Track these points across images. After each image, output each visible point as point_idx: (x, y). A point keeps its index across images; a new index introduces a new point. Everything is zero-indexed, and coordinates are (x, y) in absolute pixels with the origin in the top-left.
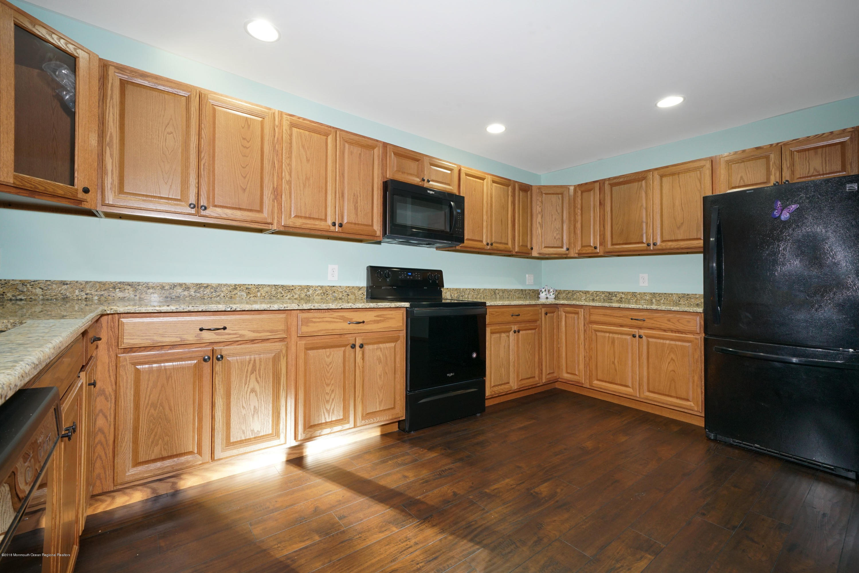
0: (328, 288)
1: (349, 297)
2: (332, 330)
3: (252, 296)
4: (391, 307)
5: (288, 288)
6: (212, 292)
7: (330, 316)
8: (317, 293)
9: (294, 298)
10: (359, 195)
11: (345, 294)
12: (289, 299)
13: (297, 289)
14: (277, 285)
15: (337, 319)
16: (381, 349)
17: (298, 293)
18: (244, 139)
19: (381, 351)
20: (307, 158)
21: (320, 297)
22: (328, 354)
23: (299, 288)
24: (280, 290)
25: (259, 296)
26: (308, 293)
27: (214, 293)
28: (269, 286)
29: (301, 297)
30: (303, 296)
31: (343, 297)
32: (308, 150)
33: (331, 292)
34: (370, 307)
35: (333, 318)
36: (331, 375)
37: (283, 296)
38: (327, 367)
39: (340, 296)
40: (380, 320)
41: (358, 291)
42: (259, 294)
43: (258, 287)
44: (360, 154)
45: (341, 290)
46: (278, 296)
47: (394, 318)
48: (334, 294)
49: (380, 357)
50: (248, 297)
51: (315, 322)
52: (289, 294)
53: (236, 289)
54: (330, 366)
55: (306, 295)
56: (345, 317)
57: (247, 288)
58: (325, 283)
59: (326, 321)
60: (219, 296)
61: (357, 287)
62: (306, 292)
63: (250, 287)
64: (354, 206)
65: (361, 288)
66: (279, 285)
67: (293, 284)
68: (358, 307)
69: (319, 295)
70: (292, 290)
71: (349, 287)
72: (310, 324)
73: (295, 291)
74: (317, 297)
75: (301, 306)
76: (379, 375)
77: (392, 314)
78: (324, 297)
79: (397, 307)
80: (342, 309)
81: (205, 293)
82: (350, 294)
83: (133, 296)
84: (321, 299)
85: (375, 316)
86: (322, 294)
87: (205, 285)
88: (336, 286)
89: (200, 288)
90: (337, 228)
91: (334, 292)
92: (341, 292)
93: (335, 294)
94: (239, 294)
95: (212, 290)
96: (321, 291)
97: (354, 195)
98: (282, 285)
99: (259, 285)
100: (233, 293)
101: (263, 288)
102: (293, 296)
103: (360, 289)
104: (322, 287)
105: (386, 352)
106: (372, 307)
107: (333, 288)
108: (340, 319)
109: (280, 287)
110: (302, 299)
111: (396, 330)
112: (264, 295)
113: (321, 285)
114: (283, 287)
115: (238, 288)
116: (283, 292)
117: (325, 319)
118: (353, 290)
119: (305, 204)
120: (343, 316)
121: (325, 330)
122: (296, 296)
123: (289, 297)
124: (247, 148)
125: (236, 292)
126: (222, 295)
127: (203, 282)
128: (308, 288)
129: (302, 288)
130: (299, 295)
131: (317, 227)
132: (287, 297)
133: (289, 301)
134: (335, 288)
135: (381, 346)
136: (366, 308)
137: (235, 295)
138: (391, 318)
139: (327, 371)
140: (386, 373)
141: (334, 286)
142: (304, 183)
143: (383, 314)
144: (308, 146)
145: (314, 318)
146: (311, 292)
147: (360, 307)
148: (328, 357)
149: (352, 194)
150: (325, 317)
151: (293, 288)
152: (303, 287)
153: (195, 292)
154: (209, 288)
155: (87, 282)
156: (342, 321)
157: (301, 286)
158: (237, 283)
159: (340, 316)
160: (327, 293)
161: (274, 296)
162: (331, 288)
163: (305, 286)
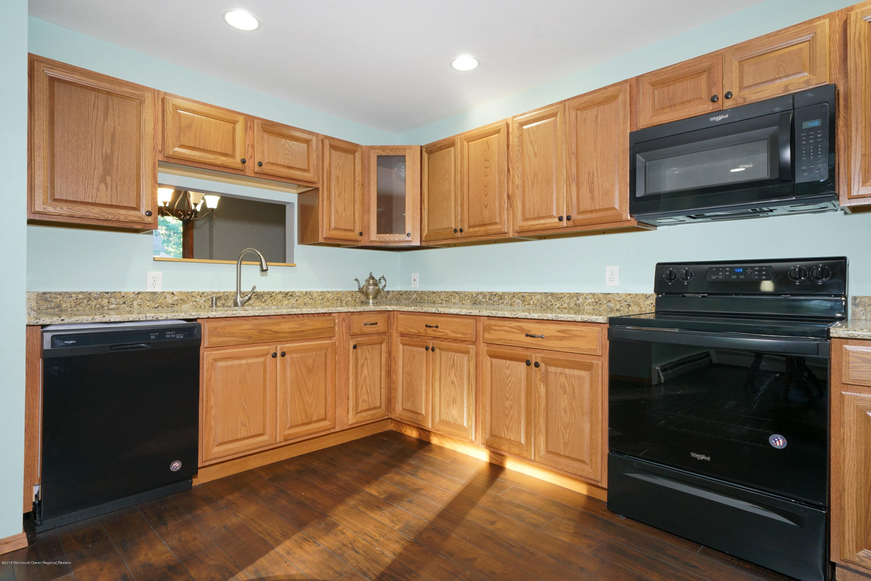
0: (601, 296)
1: (630, 308)
2: (510, 340)
3: (526, 303)
4: (576, 320)
5: (557, 296)
6: (499, 300)
7: (509, 325)
8: (588, 301)
9: (564, 307)
10: (595, 171)
11: (624, 304)
12: (558, 308)
13: (566, 297)
14: (547, 293)
15: (515, 329)
16: (566, 375)
17: (567, 301)
18: (486, 160)
19: (566, 377)
20: (534, 152)
21: (591, 307)
22: (507, 365)
23: (568, 296)
24: (550, 298)
25: (532, 303)
26: (578, 302)
27: (500, 301)
28: (540, 293)
29: (570, 306)
30: (572, 305)
31: (622, 309)
32: (536, 143)
33: (605, 301)
34: (548, 319)
35: (512, 328)
36: (510, 389)
37: (552, 305)
38: (506, 379)
39: (618, 307)
40: (564, 337)
41: (645, 301)
42: (532, 302)
43: (531, 294)
44: (596, 116)
45: (619, 299)
46: (548, 305)
47: (584, 337)
48: (609, 304)
49: (565, 386)
50: (524, 305)
51: (495, 330)
52: (558, 302)
53: (514, 296)
54: (509, 379)
55: (576, 304)
56: (523, 328)
57: (522, 296)
58: (599, 289)
59: (505, 331)
60: (503, 303)
61: (643, 294)
62: (576, 301)
63: (524, 295)
64: (589, 188)
65: (649, 297)
66: (548, 293)
67: (562, 292)
68: (533, 318)
69: (590, 305)
70: (561, 298)
71: (630, 294)
72: (492, 332)
73: (564, 299)
74: (588, 306)
75: (481, 312)
76: (564, 409)
77: (581, 331)
78: (597, 307)
79: (585, 322)
80: (516, 318)
81: (495, 300)
82: (632, 304)
83: (459, 302)
84: (593, 309)
85: (557, 331)
86: (594, 304)
87: (495, 294)
88: (611, 294)
89: (491, 296)
90: (565, 223)
91: (610, 301)
92: (619, 301)
93: (611, 304)
94: (516, 301)
95: (499, 298)
96: (593, 300)
97: (589, 174)
98: (551, 293)
99: (531, 293)
100: (513, 301)
101: (535, 296)
102: (562, 305)
103: (647, 297)
104: (594, 295)
105: (573, 381)
106: (550, 319)
107: (608, 296)
108: (518, 329)
109: (549, 295)
110: (571, 308)
111: (588, 353)
112: (536, 303)
113: (593, 292)
114: (552, 294)
115: (516, 296)
116: (552, 301)
117: (504, 328)
118: (637, 299)
119: (534, 203)
120: (520, 327)
121: (504, 339)
122: (565, 305)
123: (558, 305)
124: (488, 168)
125: (515, 299)
126: (505, 302)
127: (493, 291)
128: (577, 295)
129: (571, 296)
130: (568, 304)
131: (544, 226)
132: (556, 306)
133: (558, 311)
134: (611, 296)
135: (567, 371)
136: (543, 320)
137: (514, 302)
138: (579, 336)
139: (506, 383)
140: (574, 409)
141: (609, 294)
142: (532, 181)
143: (569, 330)
144: (535, 138)
145: (494, 325)
146: (581, 300)
147: (536, 318)
148: (507, 369)
149: (587, 174)
150: (504, 326)
151: (562, 296)
152: (573, 295)
153: (489, 299)
154: (497, 295)
155: (441, 292)
156: (520, 332)
157: (570, 294)
158: (516, 291)
159: (518, 326)
160: (600, 302)
161: (544, 305)
162: (605, 296)
163: (574, 294)
